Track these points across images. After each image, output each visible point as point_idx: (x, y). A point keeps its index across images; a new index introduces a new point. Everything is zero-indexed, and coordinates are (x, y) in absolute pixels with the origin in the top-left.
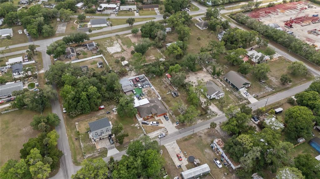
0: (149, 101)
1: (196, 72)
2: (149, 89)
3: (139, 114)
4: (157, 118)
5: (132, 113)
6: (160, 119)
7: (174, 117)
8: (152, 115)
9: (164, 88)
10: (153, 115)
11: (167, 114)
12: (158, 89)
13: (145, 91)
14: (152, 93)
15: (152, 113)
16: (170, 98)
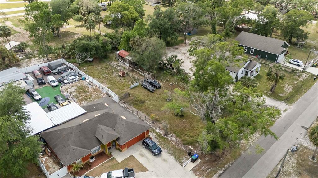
0: (83, 107)
1: (177, 46)
2: (78, 84)
3: (54, 156)
4: (120, 157)
5: (15, 158)
6: (132, 156)
7: (174, 139)
8: (101, 150)
9: (118, 77)
10: (103, 146)
11: (151, 136)
12: (105, 81)
13: (67, 89)
14: (90, 90)
15: (99, 142)
16: (141, 94)
